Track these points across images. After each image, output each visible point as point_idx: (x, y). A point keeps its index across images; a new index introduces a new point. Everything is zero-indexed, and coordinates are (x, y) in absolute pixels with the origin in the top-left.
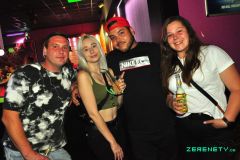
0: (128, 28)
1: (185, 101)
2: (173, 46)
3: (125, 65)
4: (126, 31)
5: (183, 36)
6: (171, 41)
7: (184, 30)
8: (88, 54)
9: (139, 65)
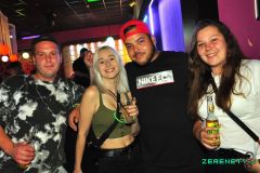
0: (149, 35)
1: (218, 131)
2: (205, 58)
3: (143, 82)
4: (146, 39)
5: (218, 46)
6: (202, 52)
7: (221, 38)
8: (103, 67)
9: (159, 82)
